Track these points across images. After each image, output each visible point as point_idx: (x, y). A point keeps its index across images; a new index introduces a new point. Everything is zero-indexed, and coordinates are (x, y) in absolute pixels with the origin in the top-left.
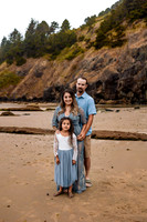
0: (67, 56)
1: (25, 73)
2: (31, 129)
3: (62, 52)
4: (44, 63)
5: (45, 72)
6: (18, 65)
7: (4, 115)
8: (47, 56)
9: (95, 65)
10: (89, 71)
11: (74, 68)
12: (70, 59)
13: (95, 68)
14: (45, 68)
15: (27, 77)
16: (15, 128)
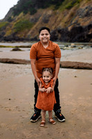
0: (67, 6)
1: (36, 20)
2: (18, 60)
3: (63, 3)
4: (50, 12)
5: (50, 19)
6: (31, 14)
7: (14, 50)
8: (52, 7)
9: (87, 13)
10: (83, 17)
11: (72, 15)
12: (69, 8)
13: (87, 15)
14: (50, 16)
15: (38, 23)
16: (8, 59)
